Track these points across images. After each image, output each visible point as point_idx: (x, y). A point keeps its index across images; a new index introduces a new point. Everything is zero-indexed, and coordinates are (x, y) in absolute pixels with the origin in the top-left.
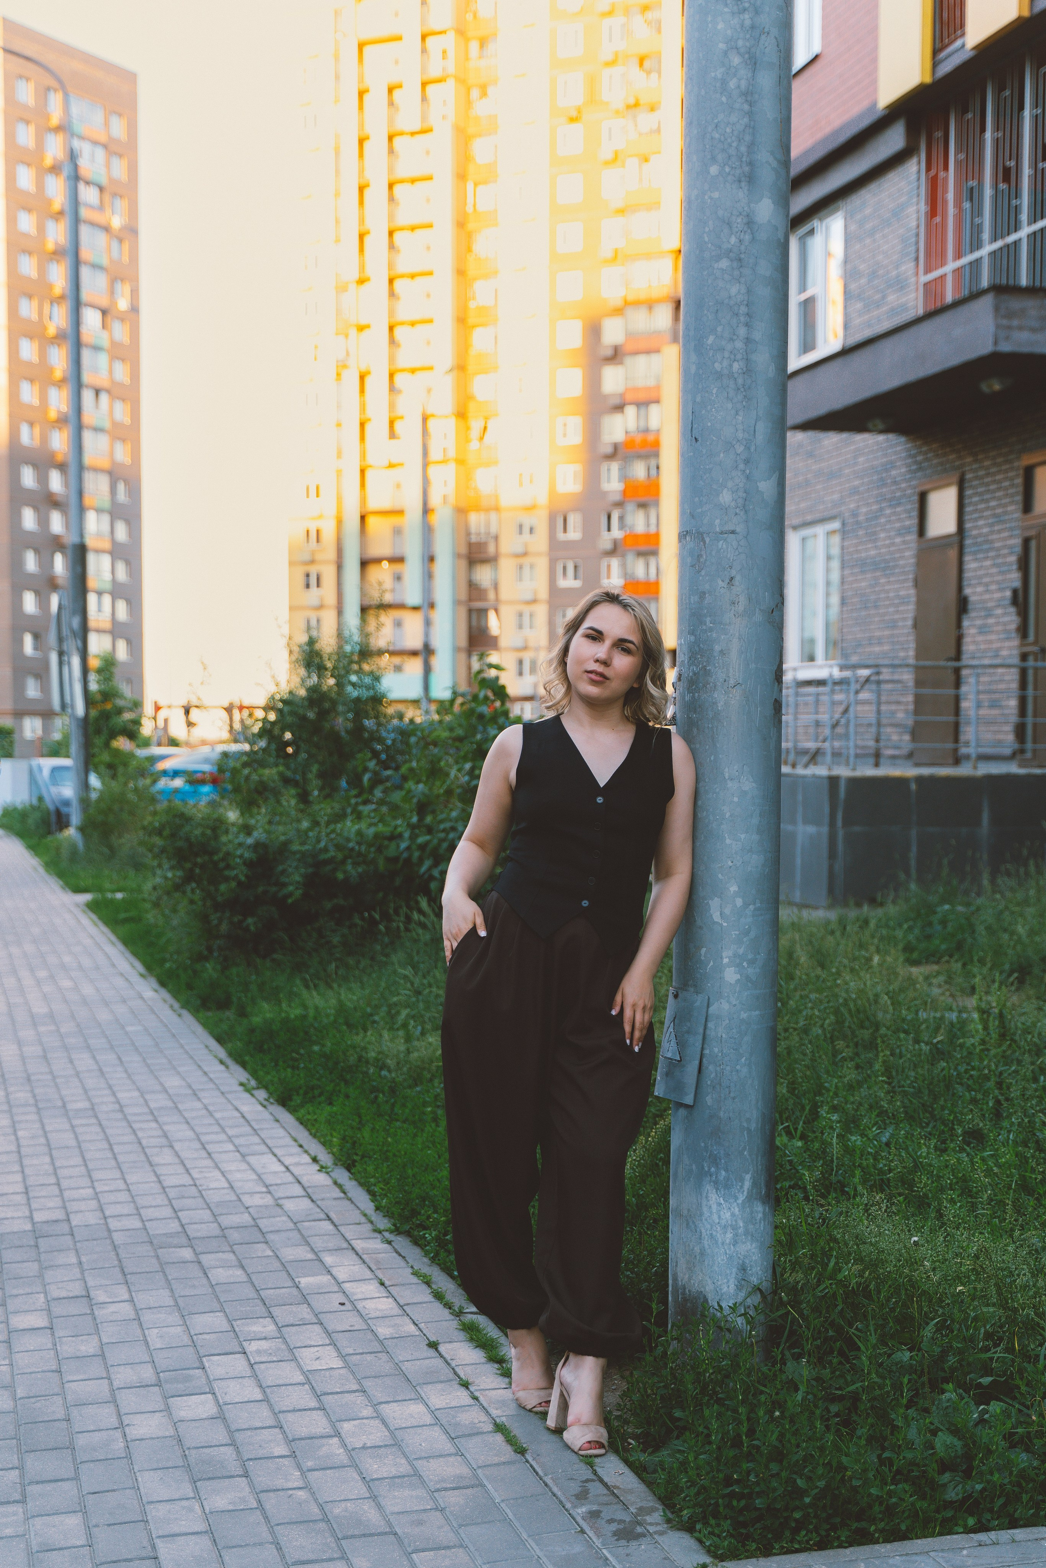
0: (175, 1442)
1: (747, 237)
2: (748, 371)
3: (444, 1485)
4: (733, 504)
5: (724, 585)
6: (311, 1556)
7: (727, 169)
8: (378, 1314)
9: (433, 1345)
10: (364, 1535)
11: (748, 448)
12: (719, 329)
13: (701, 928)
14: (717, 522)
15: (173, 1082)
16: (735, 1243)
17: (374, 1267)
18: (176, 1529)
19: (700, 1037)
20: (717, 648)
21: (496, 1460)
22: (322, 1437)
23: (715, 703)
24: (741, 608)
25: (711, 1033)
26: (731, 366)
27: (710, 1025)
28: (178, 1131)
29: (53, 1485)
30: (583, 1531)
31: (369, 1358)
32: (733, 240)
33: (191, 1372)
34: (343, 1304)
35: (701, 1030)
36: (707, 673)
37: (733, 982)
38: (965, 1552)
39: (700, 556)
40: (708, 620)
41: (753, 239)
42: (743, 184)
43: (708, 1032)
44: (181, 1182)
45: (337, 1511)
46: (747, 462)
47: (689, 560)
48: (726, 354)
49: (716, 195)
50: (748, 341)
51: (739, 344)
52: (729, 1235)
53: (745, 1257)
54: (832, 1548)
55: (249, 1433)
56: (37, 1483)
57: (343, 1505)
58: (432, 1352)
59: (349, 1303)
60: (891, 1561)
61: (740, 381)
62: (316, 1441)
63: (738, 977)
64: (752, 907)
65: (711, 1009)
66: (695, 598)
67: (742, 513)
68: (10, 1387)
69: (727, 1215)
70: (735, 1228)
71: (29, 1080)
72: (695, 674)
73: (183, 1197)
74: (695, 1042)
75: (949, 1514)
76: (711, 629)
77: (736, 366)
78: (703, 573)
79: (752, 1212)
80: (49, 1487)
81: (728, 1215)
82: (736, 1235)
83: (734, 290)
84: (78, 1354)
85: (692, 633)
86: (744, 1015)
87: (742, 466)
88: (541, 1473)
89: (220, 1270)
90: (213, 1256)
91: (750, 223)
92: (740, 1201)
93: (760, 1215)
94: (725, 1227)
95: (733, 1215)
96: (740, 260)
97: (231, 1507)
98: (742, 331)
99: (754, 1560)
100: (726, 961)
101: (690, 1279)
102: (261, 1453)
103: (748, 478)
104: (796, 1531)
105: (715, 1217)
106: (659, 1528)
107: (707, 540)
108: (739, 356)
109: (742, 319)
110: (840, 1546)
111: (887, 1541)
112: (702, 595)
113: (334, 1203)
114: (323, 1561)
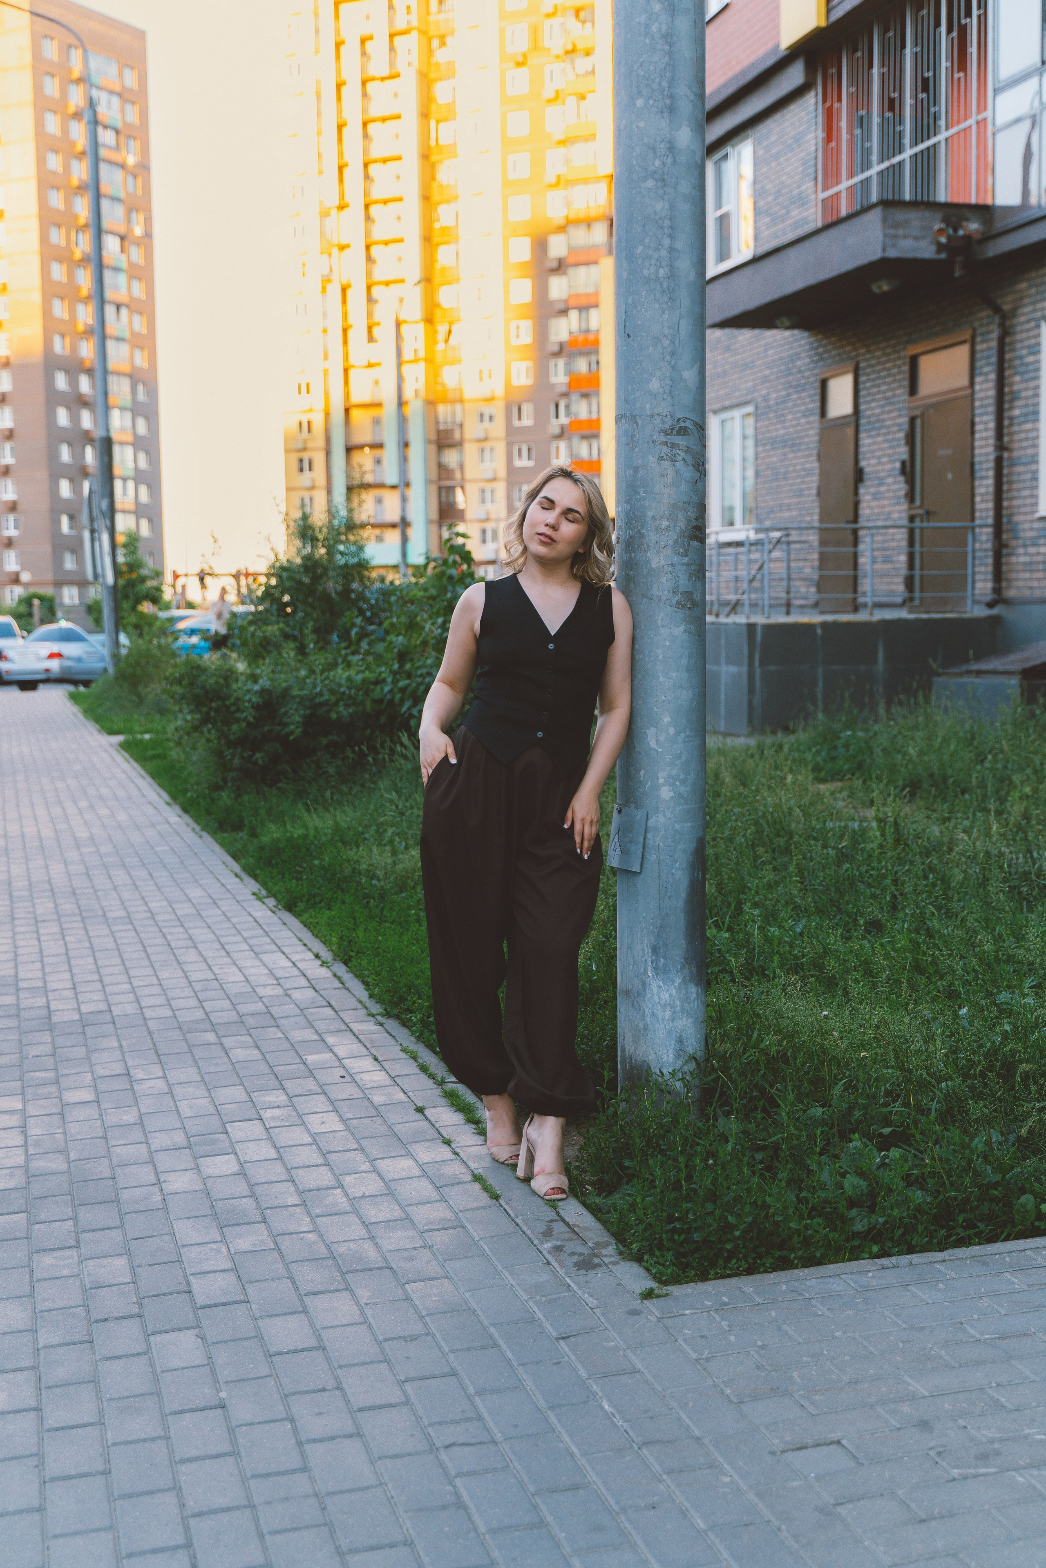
0: (204, 1195)
1: (669, 160)
2: (672, 275)
3: (431, 1227)
4: (661, 390)
5: (655, 460)
6: (320, 1288)
7: (651, 102)
8: (373, 1085)
9: (420, 1110)
10: (365, 1270)
11: (673, 342)
12: (647, 240)
13: (640, 753)
14: (648, 406)
15: (196, 893)
16: (673, 1019)
17: (368, 1046)
18: (206, 1268)
19: (641, 846)
20: (650, 514)
21: (475, 1205)
22: (328, 1188)
23: (649, 562)
24: (669, 480)
25: (650, 843)
26: (657, 272)
27: (649, 836)
28: (201, 934)
29: (101, 1233)
30: (548, 1263)
31: (366, 1121)
32: (657, 163)
33: (216, 1136)
34: (343, 1077)
35: (641, 840)
36: (641, 536)
37: (667, 798)
38: (870, 1274)
39: (633, 436)
40: (641, 490)
41: (675, 162)
42: (665, 115)
43: (647, 841)
44: (205, 977)
45: (341, 1250)
46: (672, 354)
47: (624, 439)
48: (653, 262)
49: (642, 124)
50: (672, 249)
51: (664, 253)
52: (668, 1013)
53: (682, 1031)
54: (759, 1273)
55: (266, 1186)
56: (89, 1231)
57: (347, 1244)
58: (419, 1116)
59: (348, 1076)
60: (808, 1283)
61: (665, 285)
62: (323, 1192)
63: (672, 794)
64: (683, 735)
65: (650, 822)
66: (630, 472)
67: (669, 398)
68: (65, 1152)
69: (666, 996)
70: (672, 1006)
71: (74, 893)
72: (631, 537)
73: (207, 990)
74: (637, 849)
75: (857, 1242)
76: (644, 499)
77: (661, 272)
78: (636, 450)
79: (687, 993)
80: (99, 1234)
81: (667, 996)
82: (674, 1012)
83: (659, 206)
84: (121, 1123)
85: (628, 501)
86: (677, 827)
87: (668, 358)
88: (512, 1215)
89: (239, 1050)
90: (232, 1039)
91: (672, 148)
92: (677, 984)
93: (694, 996)
94: (665, 1006)
95: (671, 995)
96: (663, 180)
97: (252, 1249)
98: (666, 242)
99: (693, 1284)
100: (661, 781)
101: (635, 1050)
102: (276, 1203)
103: (673, 368)
104: (728, 1260)
105: (656, 998)
106: (613, 1259)
107: (640, 422)
108: (664, 264)
109: (666, 231)
110: (765, 1272)
111: (805, 1266)
112: (636, 470)
113: (335, 992)
114: (330, 1292)
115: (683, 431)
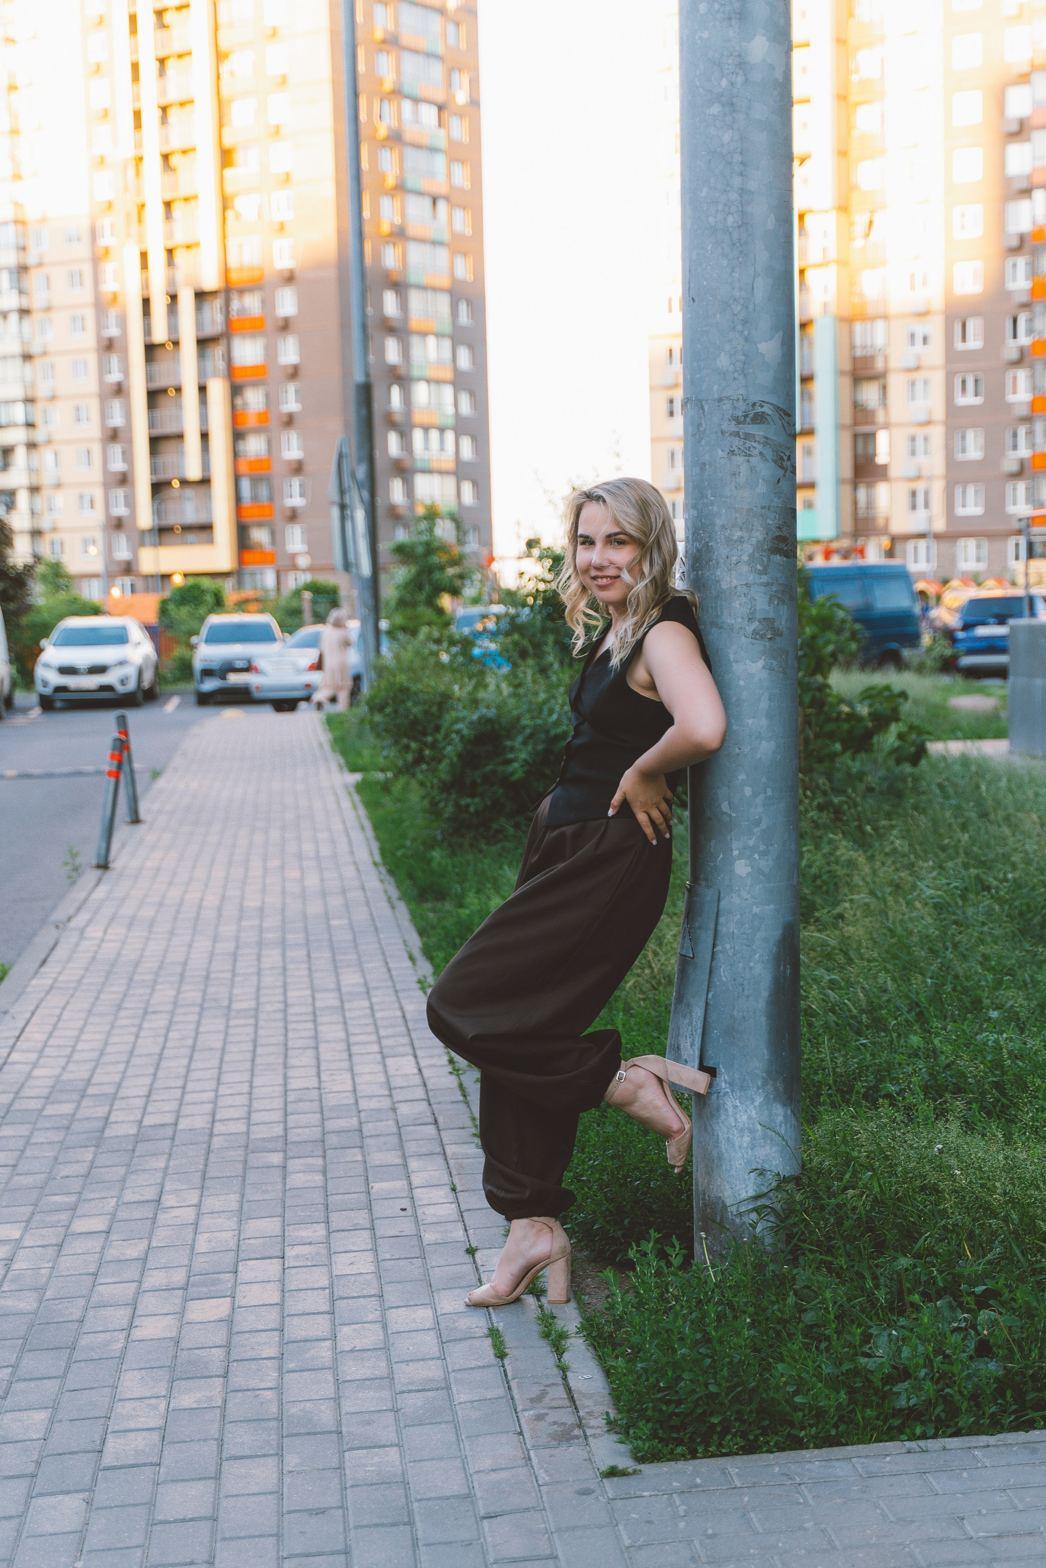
0: (172, 1343)
1: (740, 79)
2: (744, 223)
3: (410, 1388)
4: (731, 368)
5: (724, 455)
6: (248, 1452)
7: (716, 6)
8: (435, 1220)
9: (471, 1251)
10: (309, 1434)
11: (745, 307)
12: (712, 180)
13: (710, 819)
14: (716, 387)
15: (351, 979)
16: (753, 1147)
17: (454, 1172)
18: (132, 1425)
19: (711, 933)
20: (719, 522)
21: (474, 1364)
22: (317, 1340)
23: (718, 582)
24: (742, 479)
25: (723, 929)
26: (725, 219)
27: (722, 920)
28: (331, 1031)
29: (39, 1383)
30: (521, 1433)
31: (402, 1263)
32: (724, 83)
33: (222, 1276)
34: (404, 1210)
35: (712, 926)
36: (709, 549)
37: (744, 875)
38: (888, 1459)
39: (699, 425)
40: (709, 492)
41: (746, 81)
42: (733, 22)
43: (719, 928)
44: (306, 1085)
45: (294, 1410)
46: (745, 322)
47: (690, 428)
48: (720, 207)
49: (706, 35)
50: (743, 191)
51: (734, 196)
52: (746, 1139)
53: (764, 1161)
54: (761, 1452)
55: (247, 1335)
56: (25, 1380)
57: (302, 1405)
58: (468, 1258)
59: (411, 1209)
60: (808, 1466)
61: (735, 235)
62: (308, 1344)
63: (749, 869)
64: (762, 796)
65: (722, 903)
66: (697, 470)
67: (741, 378)
68: (41, 1290)
69: (743, 1118)
70: (752, 1131)
71: (207, 978)
72: (698, 551)
73: (301, 1101)
74: (706, 938)
75: (897, 1422)
76: (712, 504)
77: (730, 220)
78: (703, 442)
79: (770, 1115)
80: (32, 1385)
81: (745, 1118)
82: (754, 1139)
83: (726, 137)
84: (122, 1258)
85: (695, 507)
86: (756, 910)
87: (739, 327)
88: (510, 1377)
89: (301, 1175)
90: (301, 1161)
91: (742, 64)
92: (757, 1104)
93: (780, 1118)
94: (742, 1130)
95: (750, 1118)
96: (732, 104)
97: (195, 1406)
98: (737, 182)
99: (673, 1463)
100: (735, 853)
101: (709, 1184)
102: (250, 1354)
103: (746, 339)
104: (722, 1436)
105: (731, 1120)
106: (598, 1431)
107: (706, 407)
108: (733, 209)
109: (736, 168)
110: (770, 1451)
111: (817, 1447)
112: (703, 466)
113: (454, 1106)
114: (257, 1456)
115: (759, 419)
